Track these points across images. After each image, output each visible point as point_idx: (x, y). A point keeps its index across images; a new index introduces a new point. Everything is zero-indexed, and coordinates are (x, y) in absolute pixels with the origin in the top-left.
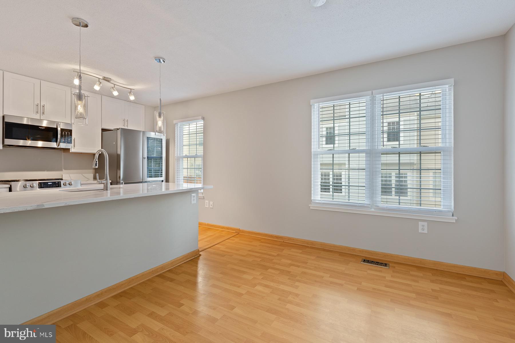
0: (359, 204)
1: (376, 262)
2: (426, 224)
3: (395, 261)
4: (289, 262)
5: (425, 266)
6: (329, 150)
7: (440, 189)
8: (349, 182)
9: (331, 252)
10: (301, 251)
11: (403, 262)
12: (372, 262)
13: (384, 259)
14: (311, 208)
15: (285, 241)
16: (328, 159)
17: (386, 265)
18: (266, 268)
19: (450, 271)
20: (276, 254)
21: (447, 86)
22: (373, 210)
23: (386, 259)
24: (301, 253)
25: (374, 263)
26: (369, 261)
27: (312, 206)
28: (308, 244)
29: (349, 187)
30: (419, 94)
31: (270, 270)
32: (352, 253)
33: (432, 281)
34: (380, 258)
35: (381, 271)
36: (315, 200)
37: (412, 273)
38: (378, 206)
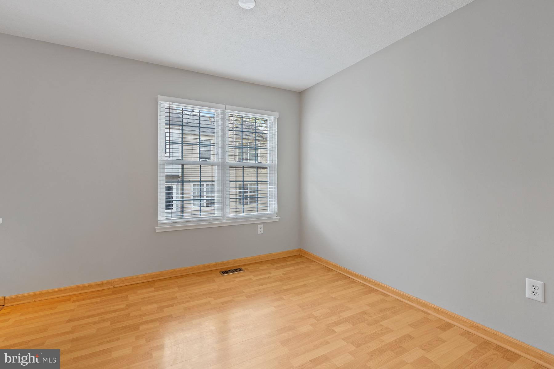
0: (212, 218)
1: (232, 270)
2: (262, 226)
3: (243, 264)
4: (155, 306)
5: (263, 260)
6: (178, 160)
7: (267, 197)
8: (200, 196)
9: (186, 277)
10: (152, 289)
11: (249, 263)
12: (229, 271)
13: (234, 265)
14: (157, 231)
15: (115, 286)
16: (177, 171)
17: (240, 270)
18: (135, 328)
19: (276, 258)
20: (124, 306)
21: (273, 117)
22: (224, 221)
23: (238, 265)
24: (155, 291)
25: (231, 271)
26: (226, 271)
27: (158, 229)
28: (153, 278)
29: (200, 201)
30: (255, 118)
31: (141, 328)
32: (206, 270)
33: (277, 269)
34: (232, 266)
35: (243, 276)
36: (161, 220)
37: (261, 268)
38: (229, 217)
